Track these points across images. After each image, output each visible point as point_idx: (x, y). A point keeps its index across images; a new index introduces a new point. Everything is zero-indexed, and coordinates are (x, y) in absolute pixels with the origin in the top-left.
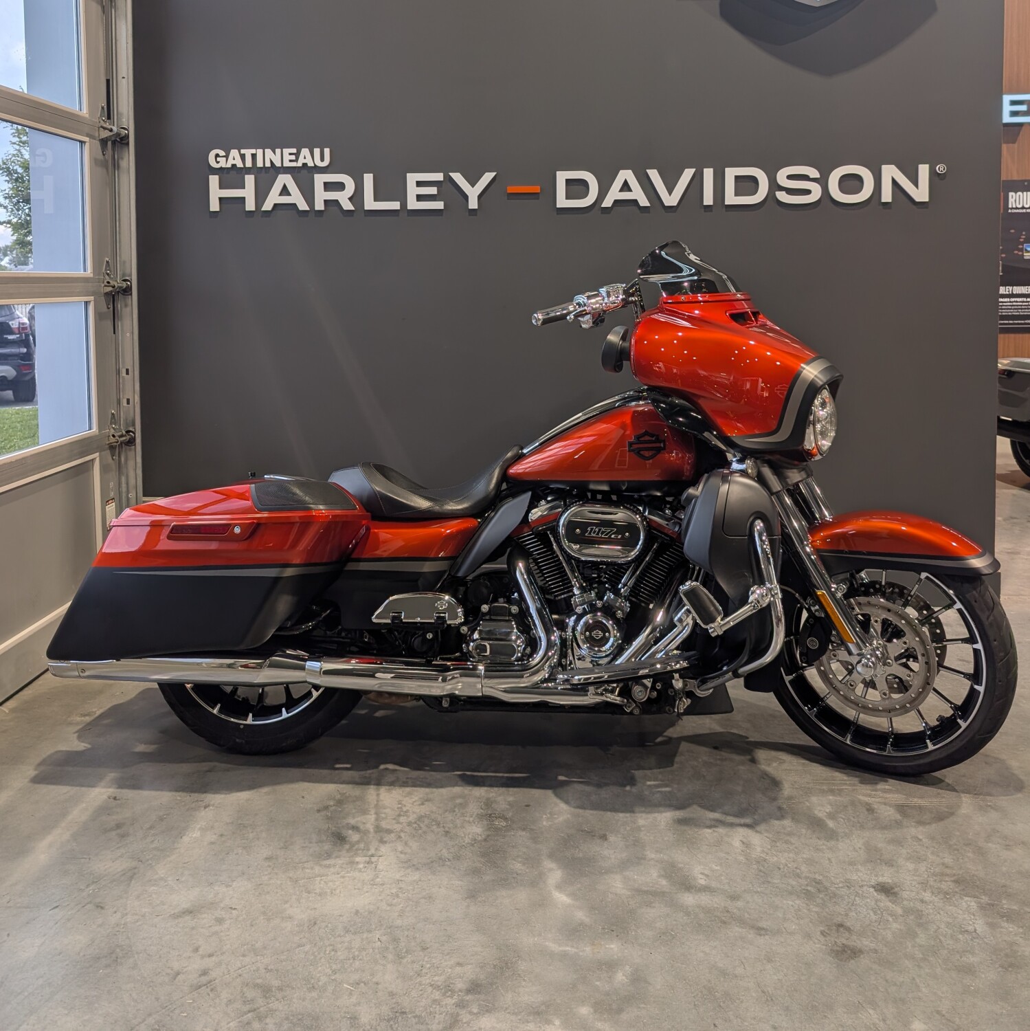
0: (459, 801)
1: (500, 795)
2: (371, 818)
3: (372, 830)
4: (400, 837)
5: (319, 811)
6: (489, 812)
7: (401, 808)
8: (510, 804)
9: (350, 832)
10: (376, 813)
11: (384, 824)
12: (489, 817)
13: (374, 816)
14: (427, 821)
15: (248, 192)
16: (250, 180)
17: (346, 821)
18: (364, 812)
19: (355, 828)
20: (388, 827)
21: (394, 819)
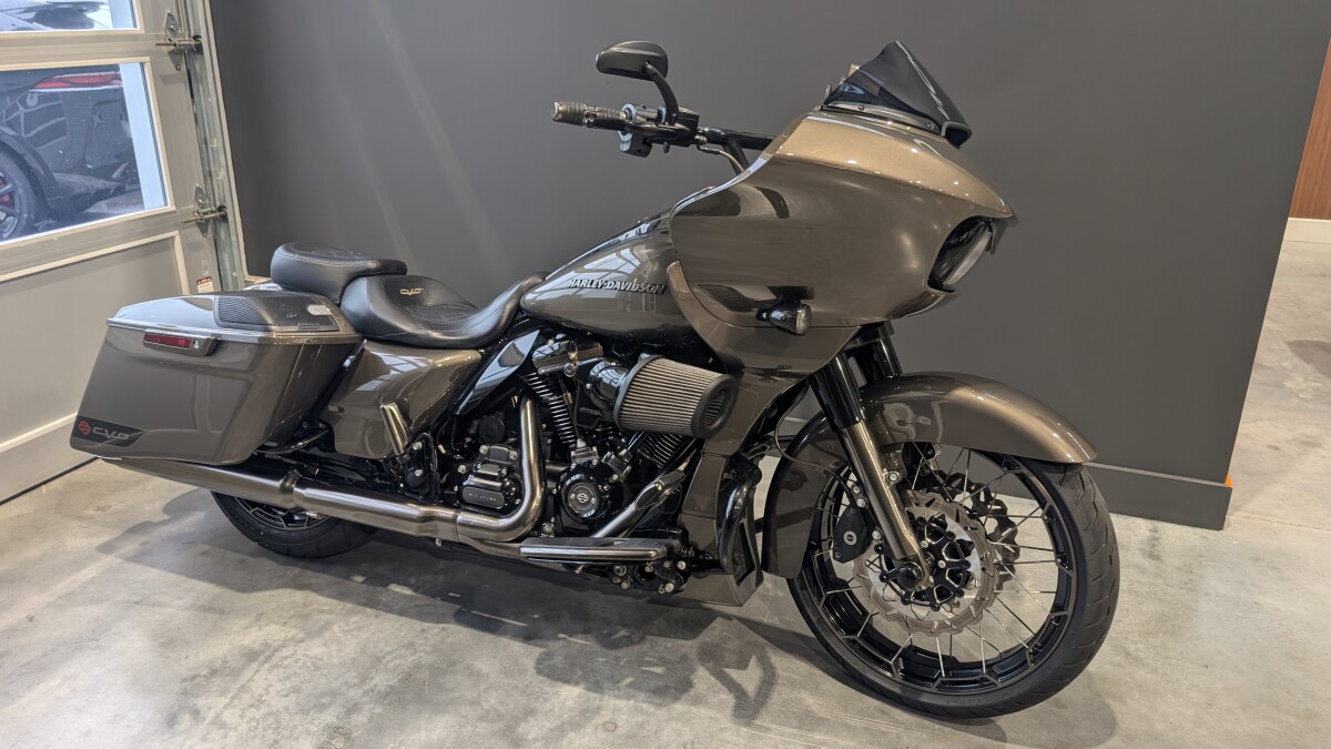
0: (326, 700)
1: (371, 703)
2: (224, 700)
3: (207, 721)
4: (226, 737)
5: (185, 680)
7: (261, 696)
9: (188, 716)
10: (233, 698)
11: (227, 716)
12: (335, 732)
13: (227, 700)
14: (271, 719)
17: (195, 701)
18: (223, 692)
19: (196, 713)
20: (227, 720)
21: (242, 710)
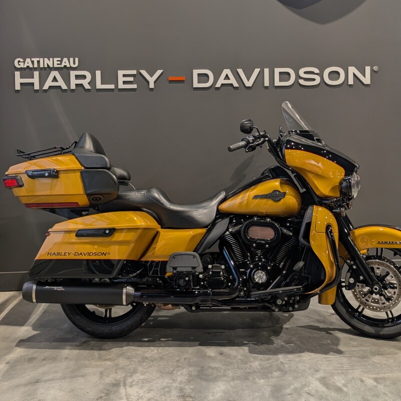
6: (183, 394)
8: (192, 390)
15: (36, 80)
16: (36, 74)
